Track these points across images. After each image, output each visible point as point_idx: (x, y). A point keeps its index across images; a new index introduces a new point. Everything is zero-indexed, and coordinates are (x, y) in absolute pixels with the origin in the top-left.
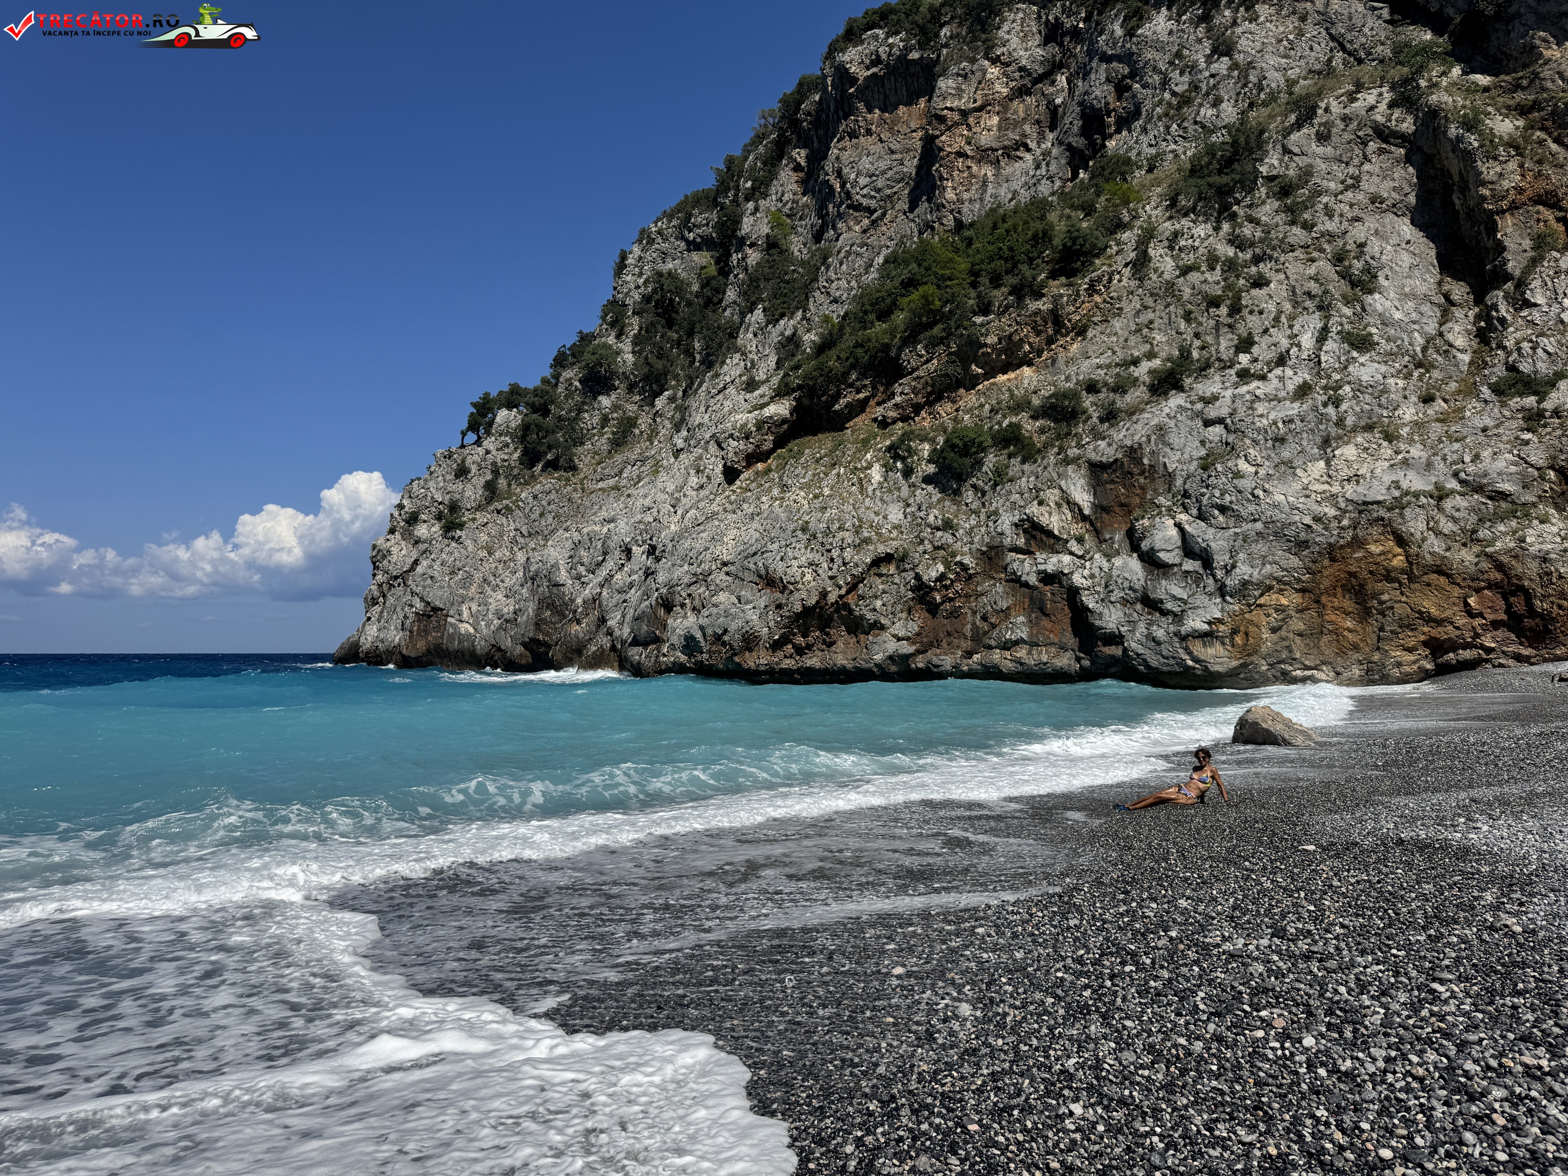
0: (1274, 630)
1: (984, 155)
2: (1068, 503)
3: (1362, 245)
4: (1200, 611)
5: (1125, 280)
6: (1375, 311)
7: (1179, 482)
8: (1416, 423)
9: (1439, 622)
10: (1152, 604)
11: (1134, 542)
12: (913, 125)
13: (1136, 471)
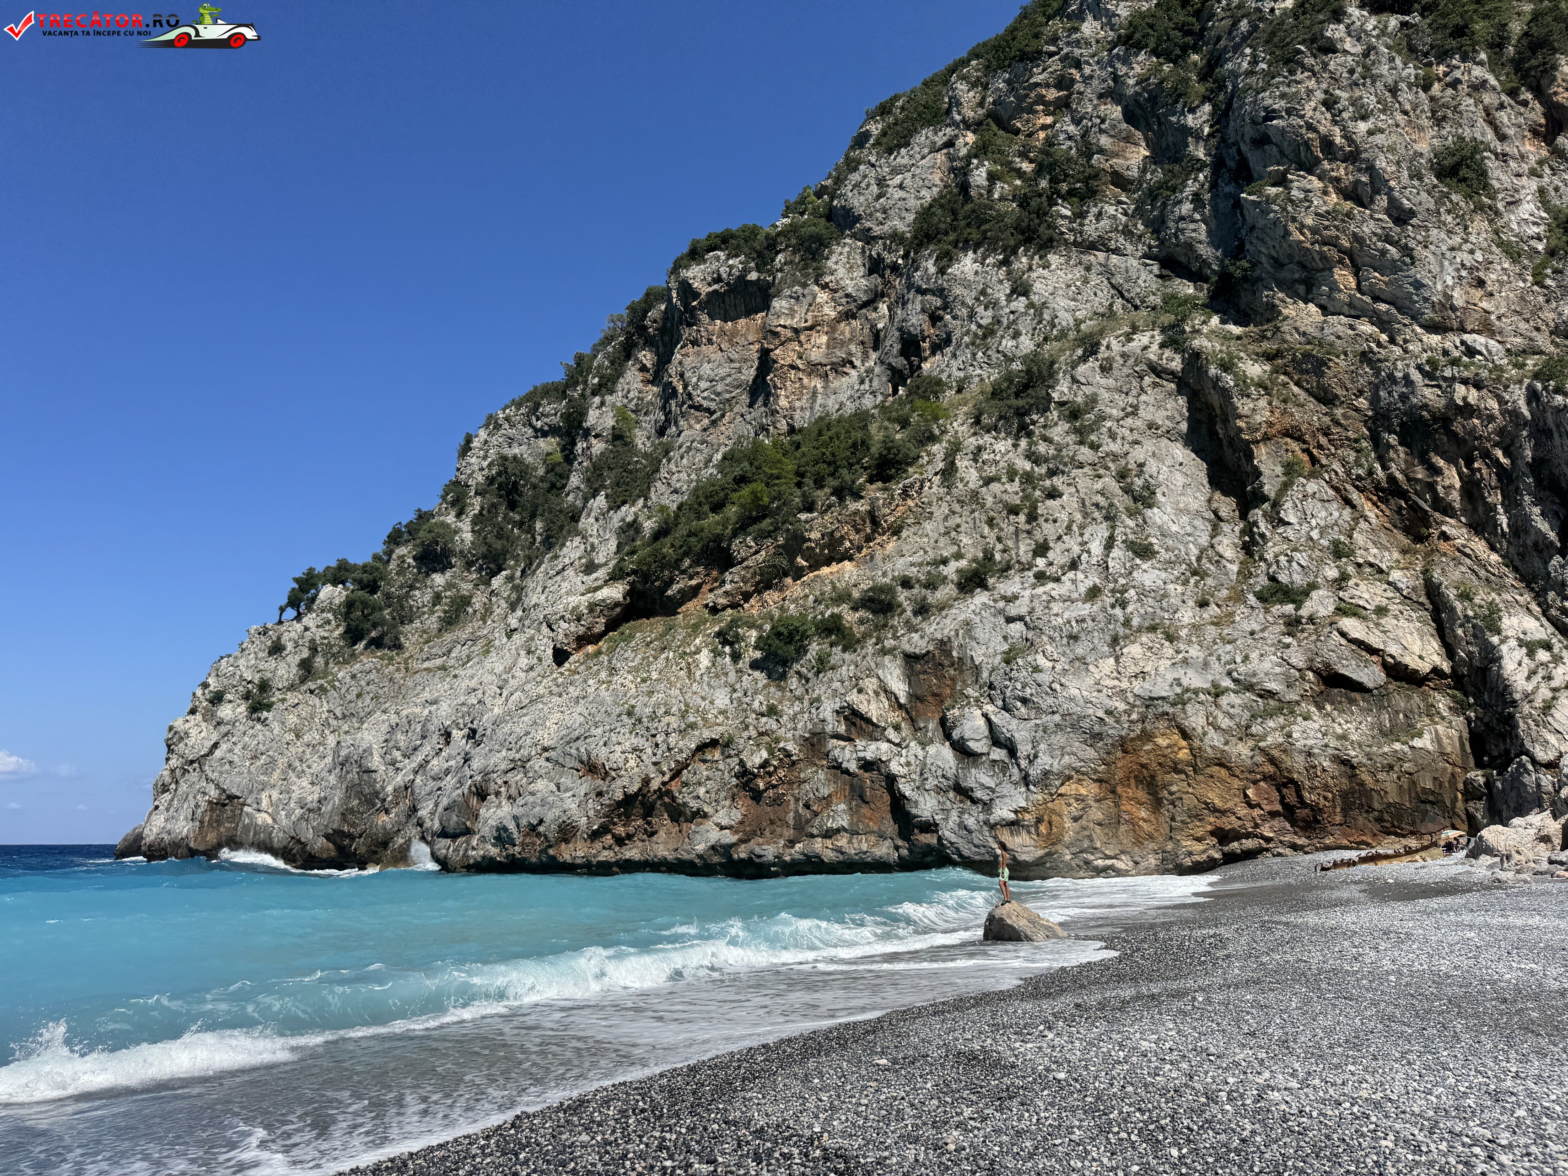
0: (1076, 819)
1: (813, 368)
2: (886, 691)
3: (1141, 465)
4: (1006, 800)
5: (935, 487)
6: (1155, 523)
7: (985, 675)
8: (1194, 626)
9: (1223, 812)
10: (963, 792)
11: (946, 729)
12: (751, 338)
13: (946, 663)
